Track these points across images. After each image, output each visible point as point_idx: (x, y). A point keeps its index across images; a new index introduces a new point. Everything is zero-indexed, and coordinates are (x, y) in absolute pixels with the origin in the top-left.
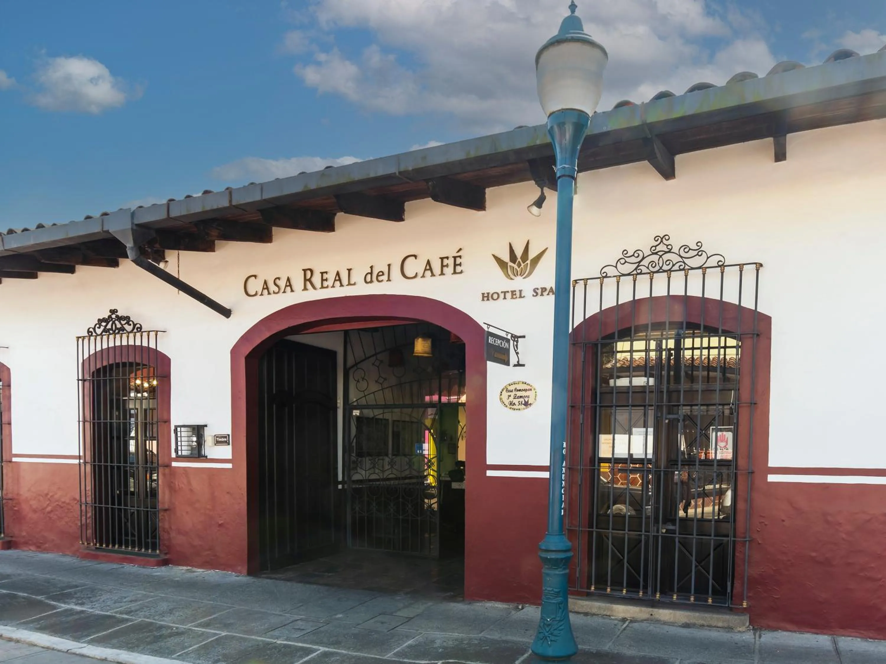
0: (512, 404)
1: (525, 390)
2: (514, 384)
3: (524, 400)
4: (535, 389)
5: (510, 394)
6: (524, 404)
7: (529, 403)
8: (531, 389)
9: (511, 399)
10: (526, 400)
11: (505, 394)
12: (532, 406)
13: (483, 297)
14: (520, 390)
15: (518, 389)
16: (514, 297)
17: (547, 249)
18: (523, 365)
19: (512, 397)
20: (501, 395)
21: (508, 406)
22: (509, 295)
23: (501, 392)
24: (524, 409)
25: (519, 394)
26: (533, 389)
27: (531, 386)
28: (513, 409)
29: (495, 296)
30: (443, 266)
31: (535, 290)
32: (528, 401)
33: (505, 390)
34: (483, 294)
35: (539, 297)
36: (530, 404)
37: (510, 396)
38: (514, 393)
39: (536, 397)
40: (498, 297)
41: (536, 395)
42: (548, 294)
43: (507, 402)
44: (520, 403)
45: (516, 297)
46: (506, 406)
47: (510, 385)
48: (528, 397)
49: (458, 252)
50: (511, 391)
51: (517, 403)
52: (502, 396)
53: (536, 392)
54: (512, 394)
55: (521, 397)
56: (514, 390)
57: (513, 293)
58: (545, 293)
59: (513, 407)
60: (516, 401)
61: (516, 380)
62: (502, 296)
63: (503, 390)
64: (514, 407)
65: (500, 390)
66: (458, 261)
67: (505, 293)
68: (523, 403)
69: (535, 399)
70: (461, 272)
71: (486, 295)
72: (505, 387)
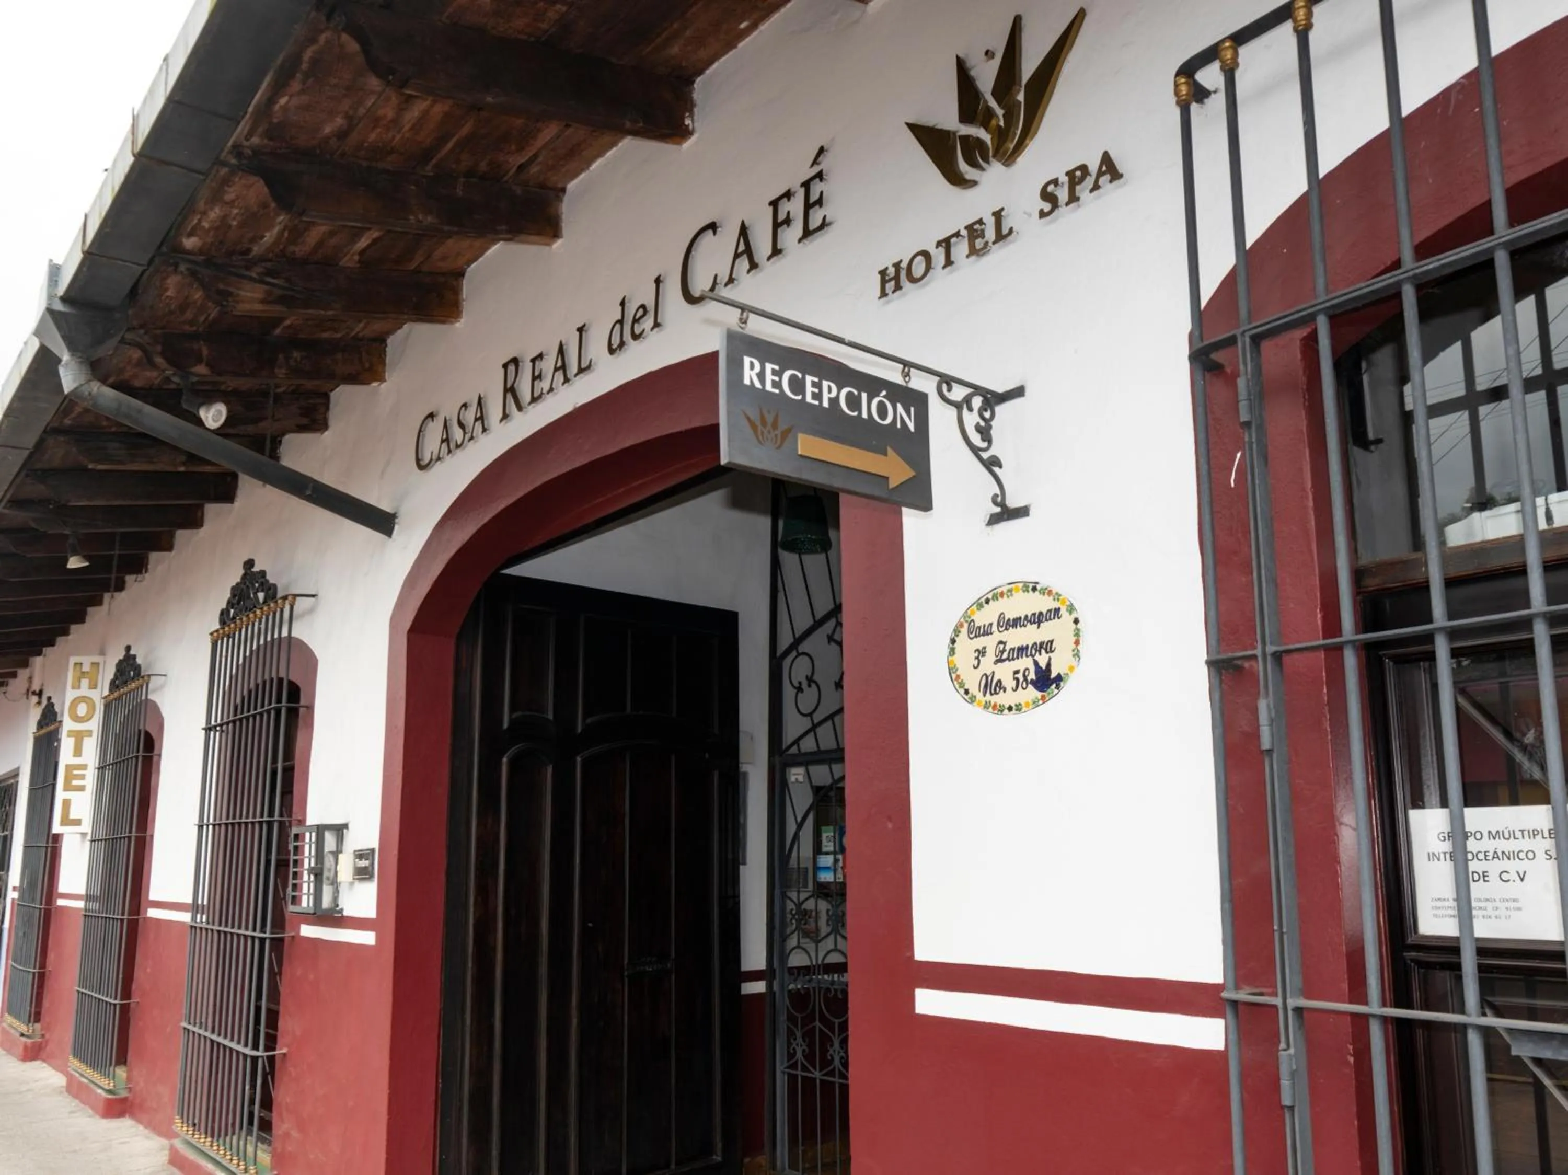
0: (991, 686)
1: (1038, 619)
2: (995, 597)
3: (1036, 663)
4: (1071, 609)
5: (980, 642)
6: (1032, 682)
7: (1053, 675)
8: (1057, 610)
9: (987, 665)
10: (1043, 664)
11: (967, 646)
12: (1067, 687)
13: (884, 282)
14: (1015, 623)
15: (1011, 615)
16: (979, 243)
17: (1081, 15)
18: (1022, 512)
19: (991, 656)
20: (952, 651)
21: (979, 696)
22: (960, 249)
23: (953, 641)
24: (1036, 704)
25: (1017, 638)
26: (1063, 611)
27: (1057, 597)
28: (995, 707)
29: (919, 268)
30: (776, 225)
31: (1046, 196)
32: (1049, 665)
33: (964, 631)
34: (883, 273)
35: (1062, 210)
36: (1059, 678)
37: (981, 652)
38: (997, 636)
39: (1077, 643)
40: (929, 267)
41: (1077, 634)
42: (1096, 187)
43: (973, 681)
44: (1020, 676)
45: (986, 243)
46: (973, 700)
47: (980, 606)
48: (1047, 646)
49: (815, 162)
50: (987, 632)
51: (1009, 683)
52: (956, 659)
53: (1076, 621)
54: (990, 643)
55: (1022, 651)
56: (994, 628)
57: (974, 231)
58: (1083, 190)
59: (994, 699)
60: (1004, 673)
61: (1000, 580)
62: (939, 256)
63: (957, 632)
64: (1002, 699)
65: (949, 633)
66: (816, 189)
67: (946, 244)
68: (1032, 676)
69: (1077, 655)
70: (824, 225)
71: (891, 271)
72: (965, 615)
